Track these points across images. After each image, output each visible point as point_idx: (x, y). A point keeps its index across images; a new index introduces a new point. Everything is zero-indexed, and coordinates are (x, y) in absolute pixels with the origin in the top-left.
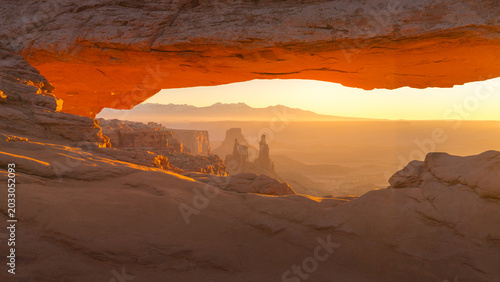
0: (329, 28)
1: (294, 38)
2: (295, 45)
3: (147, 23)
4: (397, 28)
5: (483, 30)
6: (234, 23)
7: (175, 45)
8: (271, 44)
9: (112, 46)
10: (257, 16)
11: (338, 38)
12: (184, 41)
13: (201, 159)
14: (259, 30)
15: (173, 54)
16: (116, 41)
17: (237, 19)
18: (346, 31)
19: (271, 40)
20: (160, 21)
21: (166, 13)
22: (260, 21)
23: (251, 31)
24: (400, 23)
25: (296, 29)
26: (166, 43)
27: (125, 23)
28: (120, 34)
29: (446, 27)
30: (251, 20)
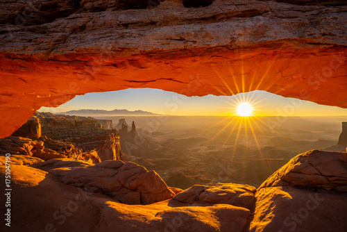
0: (181, 39)
1: (154, 47)
2: (155, 53)
3: (46, 40)
4: (233, 40)
5: (296, 42)
6: (109, 38)
7: (66, 55)
8: (137, 52)
9: (19, 56)
10: (127, 33)
11: (189, 47)
12: (71, 52)
13: (109, 131)
14: (128, 42)
15: (65, 63)
16: (21, 53)
17: (112, 36)
18: (195, 42)
19: (136, 49)
20: (56, 39)
21: (60, 34)
22: (129, 36)
23: (122, 43)
24: (235, 36)
25: (156, 41)
26: (58, 54)
27: (30, 41)
28: (25, 48)
29: (269, 39)
30: (122, 36)
